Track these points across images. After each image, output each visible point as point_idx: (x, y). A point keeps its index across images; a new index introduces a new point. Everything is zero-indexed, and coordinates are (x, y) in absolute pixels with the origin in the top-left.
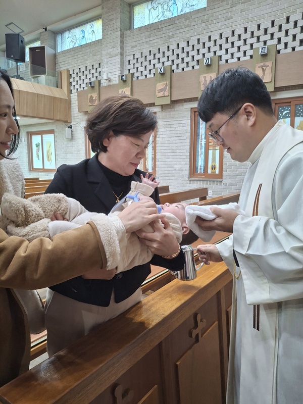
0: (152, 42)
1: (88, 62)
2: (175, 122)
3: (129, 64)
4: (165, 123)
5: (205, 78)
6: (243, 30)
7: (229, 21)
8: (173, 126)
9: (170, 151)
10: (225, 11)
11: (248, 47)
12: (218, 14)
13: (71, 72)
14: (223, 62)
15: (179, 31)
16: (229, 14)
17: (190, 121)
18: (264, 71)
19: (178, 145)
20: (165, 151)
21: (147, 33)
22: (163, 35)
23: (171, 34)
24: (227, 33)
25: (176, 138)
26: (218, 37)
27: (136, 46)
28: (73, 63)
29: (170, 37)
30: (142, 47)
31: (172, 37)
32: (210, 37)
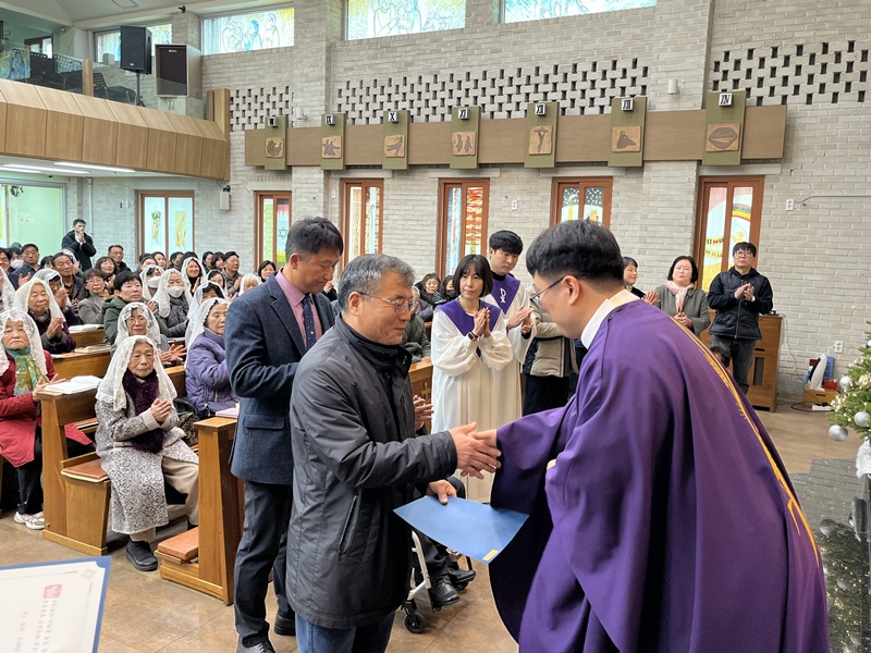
0: (379, 66)
1: (265, 81)
2: (414, 198)
3: (340, 97)
4: (398, 198)
5: (460, 137)
6: (516, 72)
7: (496, 55)
8: (411, 203)
9: (405, 242)
10: (490, 40)
11: (522, 98)
12: (480, 41)
13: (233, 94)
14: (487, 115)
15: (422, 57)
16: (497, 46)
17: (436, 198)
18: (541, 137)
19: (418, 233)
20: (397, 242)
21: (371, 52)
22: (397, 59)
23: (409, 59)
24: (494, 72)
25: (415, 223)
26: (480, 77)
27: (352, 69)
28: (236, 78)
29: (408, 64)
30: (363, 72)
31: (411, 64)
32: (469, 74)
